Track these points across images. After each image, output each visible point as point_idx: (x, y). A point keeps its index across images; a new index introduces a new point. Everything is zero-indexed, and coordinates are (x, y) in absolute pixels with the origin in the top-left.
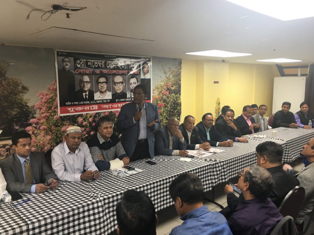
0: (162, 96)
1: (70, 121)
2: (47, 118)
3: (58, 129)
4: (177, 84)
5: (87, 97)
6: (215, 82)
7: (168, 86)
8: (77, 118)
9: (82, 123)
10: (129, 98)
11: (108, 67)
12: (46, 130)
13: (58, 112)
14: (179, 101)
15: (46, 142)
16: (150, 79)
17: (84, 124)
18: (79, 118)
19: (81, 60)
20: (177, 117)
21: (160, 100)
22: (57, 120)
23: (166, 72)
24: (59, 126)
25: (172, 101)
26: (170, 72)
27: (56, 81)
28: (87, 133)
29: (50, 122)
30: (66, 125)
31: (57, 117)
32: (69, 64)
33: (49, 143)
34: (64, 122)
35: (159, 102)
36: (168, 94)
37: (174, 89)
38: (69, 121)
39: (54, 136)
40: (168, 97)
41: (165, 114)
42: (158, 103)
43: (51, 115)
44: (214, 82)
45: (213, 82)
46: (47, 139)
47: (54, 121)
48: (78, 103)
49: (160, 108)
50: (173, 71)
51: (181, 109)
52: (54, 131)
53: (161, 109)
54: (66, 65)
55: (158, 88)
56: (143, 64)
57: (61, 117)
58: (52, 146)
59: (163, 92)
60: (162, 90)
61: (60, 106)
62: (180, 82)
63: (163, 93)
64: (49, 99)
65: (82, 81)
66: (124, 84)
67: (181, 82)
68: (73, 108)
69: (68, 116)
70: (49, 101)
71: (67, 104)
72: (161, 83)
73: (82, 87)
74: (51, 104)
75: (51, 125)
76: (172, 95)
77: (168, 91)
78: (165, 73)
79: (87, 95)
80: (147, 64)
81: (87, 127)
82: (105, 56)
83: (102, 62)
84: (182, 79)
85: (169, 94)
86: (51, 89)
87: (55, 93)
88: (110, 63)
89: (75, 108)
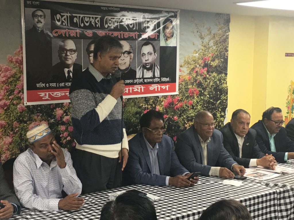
0: (195, 76)
1: (43, 115)
2: (5, 108)
3: (24, 126)
4: (221, 56)
5: (71, 74)
6: (287, 55)
7: (205, 59)
8: (55, 110)
9: (62, 118)
10: (140, 79)
11: (106, 26)
12: (4, 127)
13: (23, 98)
14: (224, 85)
15: (5, 147)
16: (175, 48)
17: (64, 120)
18: (57, 109)
19: (62, 14)
20: (221, 112)
21: (192, 84)
22: (22, 112)
23: (203, 36)
24: (25, 122)
25: (212, 86)
26: (209, 37)
27: (22, 48)
28: (69, 135)
29: (10, 114)
30: (36, 121)
31: (22, 107)
32: (42, 20)
33: (8, 150)
34: (33, 115)
35: (190, 87)
36: (205, 72)
37: (216, 64)
38: (41, 114)
39: (17, 138)
40: (205, 78)
41: (199, 107)
42: (188, 88)
43: (12, 104)
44: (286, 53)
45: (284, 54)
46: (5, 143)
47: (17, 113)
48: (56, 85)
49: (191, 96)
50: (214, 34)
51: (227, 100)
52: (17, 129)
53: (194, 98)
54: (37, 23)
55: (189, 63)
56: (165, 22)
57: (28, 107)
58: (13, 153)
59: (197, 69)
60: (196, 66)
61: (27, 89)
62: (226, 54)
63: (197, 72)
64: (9, 78)
65: (62, 49)
66: (132, 55)
67: (228, 54)
68: (47, 93)
69: (40, 106)
70: (10, 80)
71: (38, 85)
72: (195, 55)
73: (63, 59)
74: (14, 86)
75: (13, 119)
76: (213, 75)
77: (206, 69)
78: (202, 38)
79: (71, 72)
80: (172, 22)
81: (70, 125)
82: (102, 8)
83: (97, 18)
84: (229, 49)
85: (208, 74)
86: (14, 60)
87: (20, 68)
88: (110, 20)
89: (51, 93)
